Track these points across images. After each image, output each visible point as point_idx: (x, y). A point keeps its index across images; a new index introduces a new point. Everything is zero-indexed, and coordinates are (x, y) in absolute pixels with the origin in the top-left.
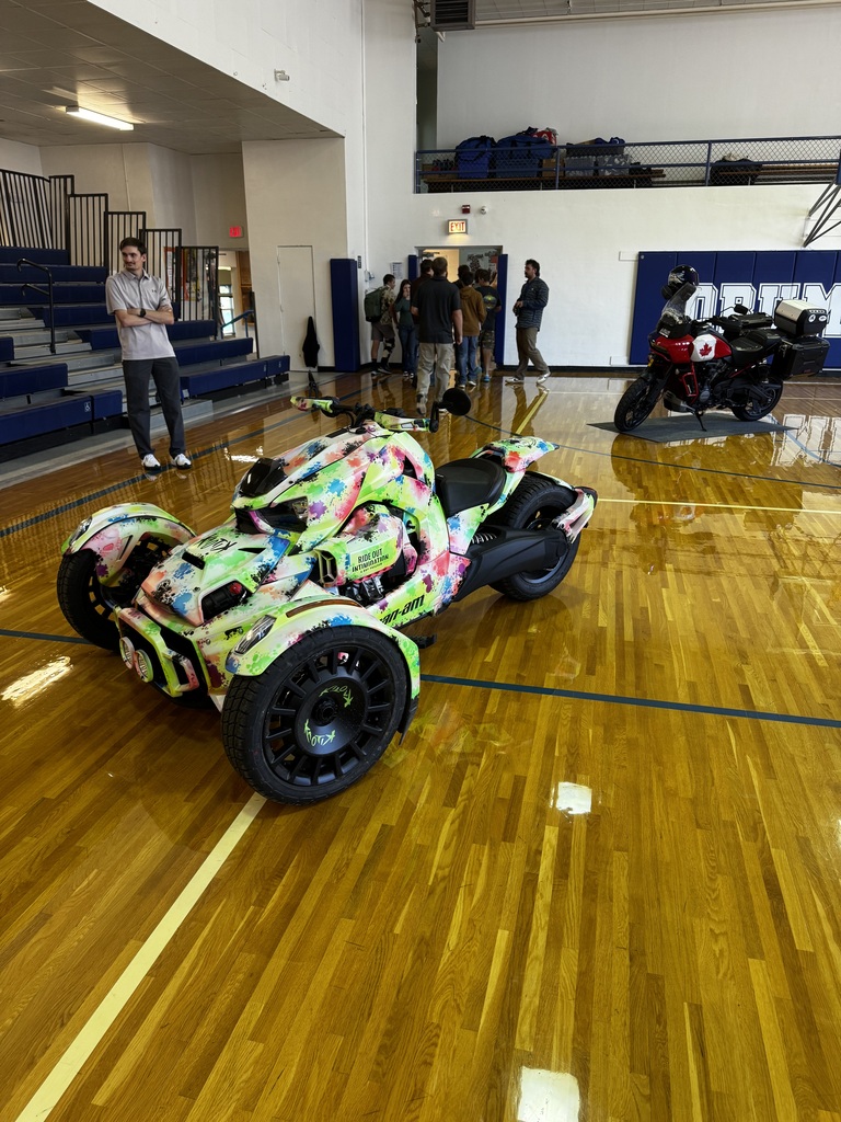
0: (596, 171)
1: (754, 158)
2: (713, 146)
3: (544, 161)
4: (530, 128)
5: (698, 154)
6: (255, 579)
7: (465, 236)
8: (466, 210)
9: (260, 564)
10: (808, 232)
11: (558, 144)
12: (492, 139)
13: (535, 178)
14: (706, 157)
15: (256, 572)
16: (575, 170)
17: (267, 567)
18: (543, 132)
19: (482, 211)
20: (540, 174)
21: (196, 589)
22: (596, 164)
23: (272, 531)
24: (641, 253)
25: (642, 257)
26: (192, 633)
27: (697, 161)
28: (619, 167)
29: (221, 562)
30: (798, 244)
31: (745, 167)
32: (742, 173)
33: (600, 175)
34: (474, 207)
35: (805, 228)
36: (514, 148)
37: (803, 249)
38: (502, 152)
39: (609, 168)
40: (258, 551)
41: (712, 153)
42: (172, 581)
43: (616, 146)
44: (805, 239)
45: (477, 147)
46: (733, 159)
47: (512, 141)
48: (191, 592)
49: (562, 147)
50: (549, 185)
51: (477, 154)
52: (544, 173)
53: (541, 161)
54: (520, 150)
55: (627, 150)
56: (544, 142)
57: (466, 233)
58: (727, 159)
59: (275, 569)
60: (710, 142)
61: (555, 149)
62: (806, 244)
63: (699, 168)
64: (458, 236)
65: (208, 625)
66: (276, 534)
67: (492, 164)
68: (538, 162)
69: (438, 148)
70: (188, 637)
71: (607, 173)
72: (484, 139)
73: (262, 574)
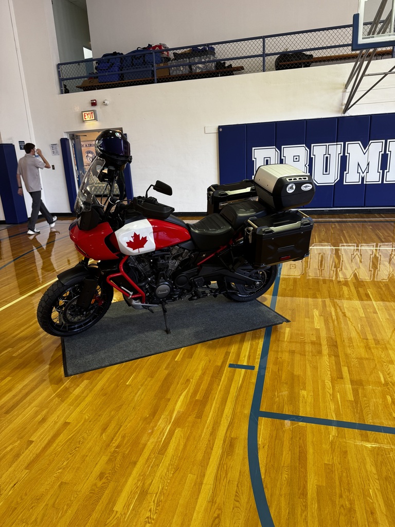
2: (267, 40)
4: (149, 45)
7: (95, 122)
8: (93, 104)
10: (345, 102)
12: (122, 54)
14: (262, 49)
18: (156, 46)
19: (104, 104)
24: (220, 127)
25: (221, 130)
27: (256, 53)
30: (339, 112)
32: (296, 62)
33: (193, 71)
34: (99, 101)
35: (343, 99)
37: (343, 115)
38: (126, 61)
41: (266, 46)
44: (344, 107)
45: (110, 59)
56: (156, 52)
57: (95, 119)
60: (264, 38)
62: (345, 111)
63: (257, 59)
64: (90, 123)
71: (198, 71)
72: (114, 54)
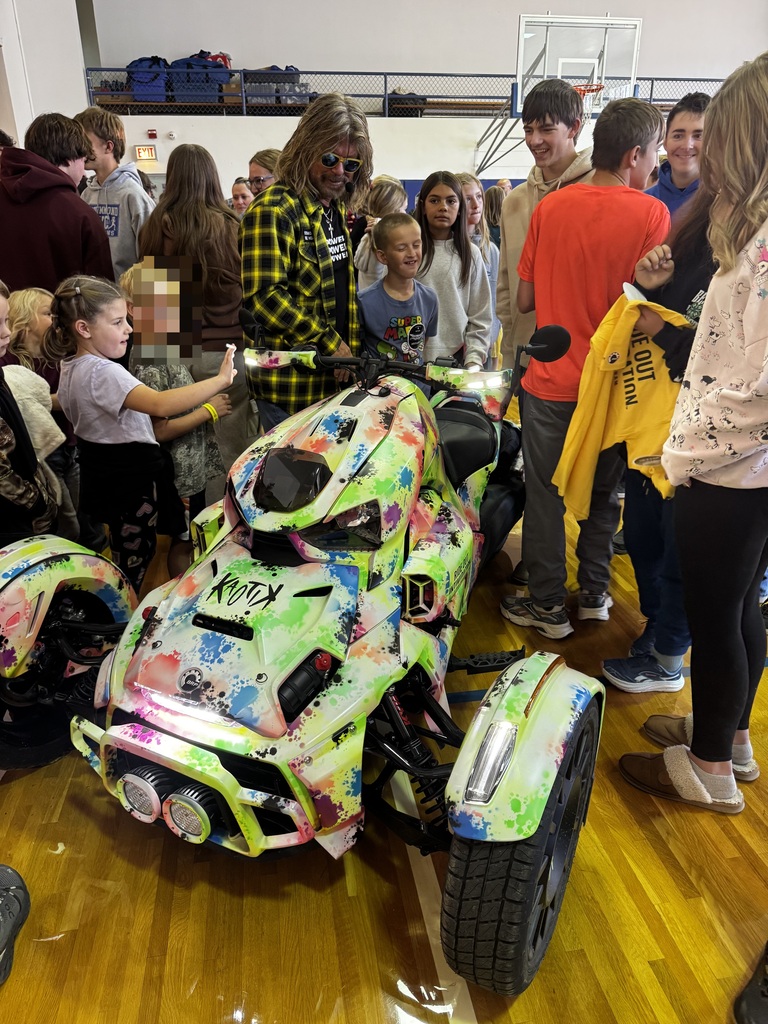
0: (278, 98)
1: (419, 92)
2: (389, 78)
3: (224, 86)
4: (202, 51)
5: (376, 86)
6: (340, 638)
7: (154, 163)
8: (152, 136)
9: (340, 613)
10: (480, 161)
11: (233, 68)
12: (165, 61)
13: (217, 103)
14: (383, 88)
15: (338, 628)
16: (257, 96)
17: (347, 614)
18: (217, 56)
19: (170, 136)
20: (221, 99)
21: (260, 676)
22: (277, 91)
23: (326, 556)
26: (273, 751)
27: (375, 93)
28: (300, 95)
29: (277, 622)
31: (413, 99)
32: (412, 106)
33: (283, 102)
34: (161, 132)
35: (475, 158)
36: (190, 70)
38: (178, 74)
39: (290, 96)
40: (324, 591)
41: (388, 85)
42: (204, 669)
43: (291, 75)
45: (150, 67)
46: (402, 92)
47: (187, 63)
48: (252, 683)
49: (237, 71)
50: (235, 111)
51: (152, 76)
52: (225, 98)
53: (220, 85)
54: (197, 73)
55: (303, 79)
56: (220, 66)
57: (156, 159)
58: (397, 92)
59: (359, 615)
60: (385, 75)
61: (231, 74)
63: (377, 99)
64: (147, 163)
65: (296, 732)
66: (331, 561)
67: (169, 86)
68: (217, 86)
69: (103, 66)
70: (269, 758)
71: (289, 102)
72: (155, 60)
73: (347, 628)
